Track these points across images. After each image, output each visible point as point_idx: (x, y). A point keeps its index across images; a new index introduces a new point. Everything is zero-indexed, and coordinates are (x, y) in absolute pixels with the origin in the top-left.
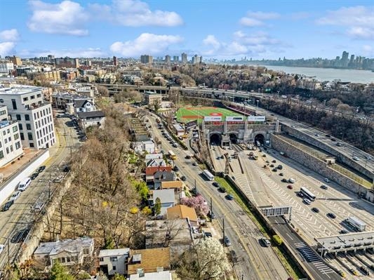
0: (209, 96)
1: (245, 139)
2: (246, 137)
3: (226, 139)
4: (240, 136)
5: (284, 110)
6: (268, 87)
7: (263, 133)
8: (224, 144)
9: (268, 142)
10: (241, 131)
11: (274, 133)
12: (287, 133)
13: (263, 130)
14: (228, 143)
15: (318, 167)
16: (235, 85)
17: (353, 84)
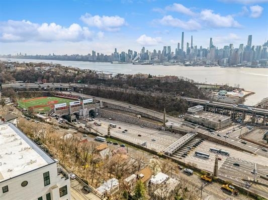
0: (37, 89)
1: (84, 115)
2: (85, 113)
3: (73, 117)
4: (81, 114)
5: (98, 93)
6: (78, 79)
7: (94, 109)
8: (73, 121)
9: (97, 114)
10: (80, 110)
11: (100, 108)
12: (107, 107)
13: (93, 107)
14: (75, 120)
15: (135, 121)
16: (51, 79)
17: (127, 75)
